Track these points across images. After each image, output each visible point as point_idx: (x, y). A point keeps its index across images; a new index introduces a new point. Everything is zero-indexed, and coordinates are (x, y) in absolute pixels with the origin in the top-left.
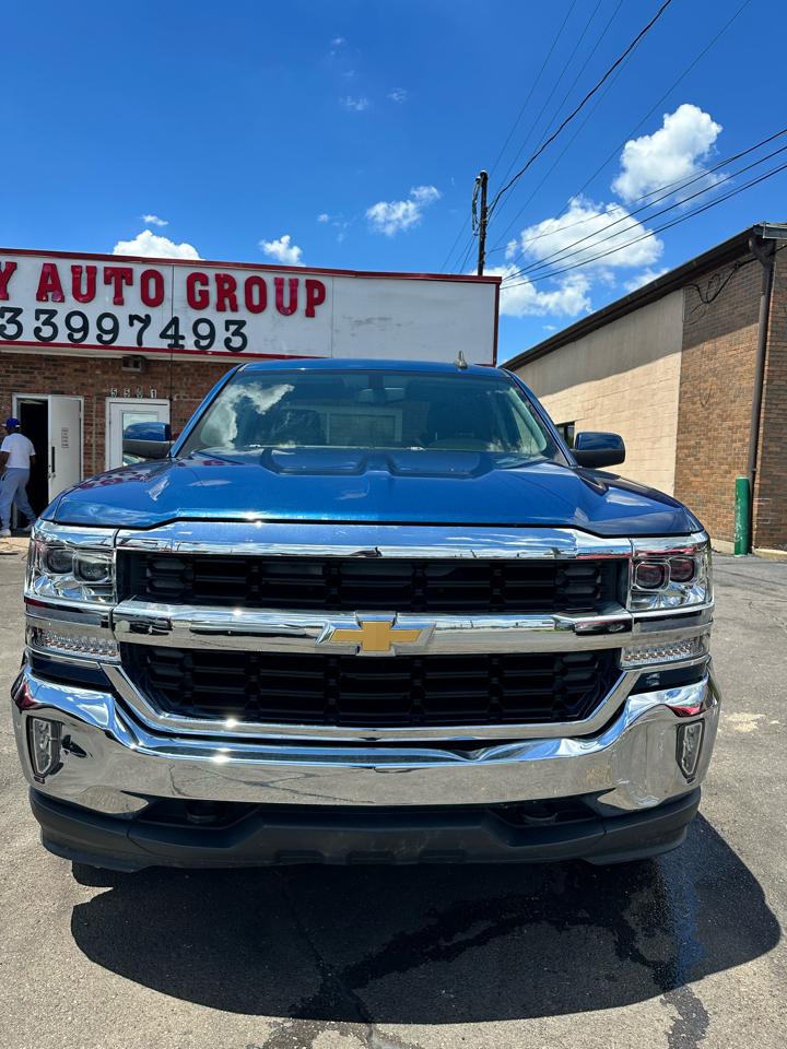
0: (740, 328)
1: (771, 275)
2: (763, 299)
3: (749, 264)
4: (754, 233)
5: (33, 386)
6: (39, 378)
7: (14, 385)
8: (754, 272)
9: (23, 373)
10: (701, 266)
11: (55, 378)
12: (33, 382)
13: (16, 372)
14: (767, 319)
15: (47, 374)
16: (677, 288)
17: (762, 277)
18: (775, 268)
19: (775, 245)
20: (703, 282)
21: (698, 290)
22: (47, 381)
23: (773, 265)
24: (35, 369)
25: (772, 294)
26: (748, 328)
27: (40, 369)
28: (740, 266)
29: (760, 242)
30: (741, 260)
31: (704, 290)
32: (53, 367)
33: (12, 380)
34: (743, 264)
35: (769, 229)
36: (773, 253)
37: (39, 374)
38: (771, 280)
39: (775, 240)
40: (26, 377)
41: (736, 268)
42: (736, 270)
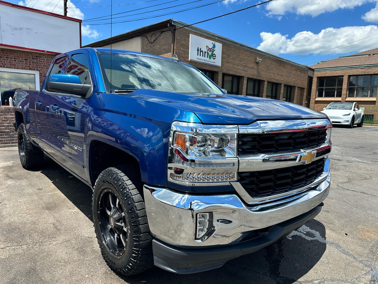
0: (164, 54)
1: (175, 37)
2: (172, 45)
3: (166, 32)
4: (169, 21)
8: (168, 35)
10: (149, 30)
14: (174, 52)
16: (138, 36)
17: (171, 37)
18: (176, 35)
19: (175, 27)
20: (149, 35)
21: (147, 38)
23: (175, 34)
25: (175, 43)
26: (167, 54)
28: (163, 32)
29: (171, 25)
30: (163, 30)
31: (149, 38)
34: (164, 32)
35: (174, 22)
36: (175, 30)
38: (175, 39)
39: (175, 25)
41: (162, 32)
42: (161, 33)
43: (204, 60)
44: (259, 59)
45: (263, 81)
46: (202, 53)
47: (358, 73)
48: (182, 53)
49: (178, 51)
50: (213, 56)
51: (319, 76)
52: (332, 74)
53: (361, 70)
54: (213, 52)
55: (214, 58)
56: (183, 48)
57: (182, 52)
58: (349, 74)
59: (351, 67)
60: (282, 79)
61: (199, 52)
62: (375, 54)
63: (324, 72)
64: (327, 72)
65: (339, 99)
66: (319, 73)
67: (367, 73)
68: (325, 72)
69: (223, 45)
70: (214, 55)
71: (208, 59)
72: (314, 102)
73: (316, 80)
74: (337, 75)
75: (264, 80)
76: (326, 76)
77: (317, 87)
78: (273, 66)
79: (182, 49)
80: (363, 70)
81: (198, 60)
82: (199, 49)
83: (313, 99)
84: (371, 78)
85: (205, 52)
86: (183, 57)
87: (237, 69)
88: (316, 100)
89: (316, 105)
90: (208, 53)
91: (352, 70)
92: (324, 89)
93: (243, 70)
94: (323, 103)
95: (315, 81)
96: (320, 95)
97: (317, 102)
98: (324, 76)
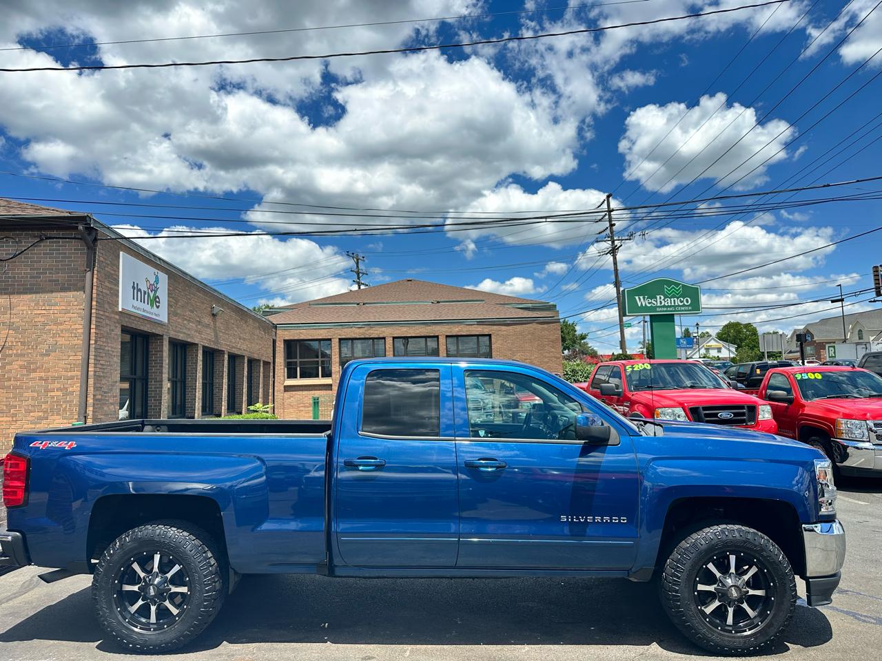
0: (51, 291)
1: (95, 258)
2: (89, 274)
3: (61, 241)
4: (83, 219)
8: (66, 248)
14: (92, 291)
18: (97, 252)
19: (97, 235)
23: (95, 249)
25: (95, 271)
26: (63, 294)
28: (47, 238)
29: (90, 230)
30: (49, 233)
35: (96, 222)
36: (95, 240)
38: (94, 261)
39: (98, 231)
41: (44, 238)
42: (42, 240)
43: (144, 311)
44: (217, 309)
45: (222, 352)
46: (139, 293)
47: (354, 336)
48: (107, 294)
49: (100, 289)
50: (155, 301)
51: (287, 338)
52: (311, 336)
53: (358, 331)
54: (156, 292)
55: (158, 304)
56: (109, 282)
57: (108, 292)
58: (340, 337)
59: (342, 325)
60: (245, 347)
61: (136, 291)
62: (367, 303)
63: (296, 331)
64: (301, 331)
65: (327, 381)
66: (286, 333)
67: (367, 336)
68: (298, 331)
69: (168, 277)
70: (157, 300)
71: (148, 307)
72: (282, 388)
73: (282, 346)
74: (320, 337)
75: (223, 349)
76: (301, 338)
77: (285, 360)
78: (232, 322)
79: (107, 284)
80: (362, 331)
81: (135, 311)
82: (136, 286)
83: (279, 383)
84: (373, 344)
85: (145, 293)
86: (108, 303)
87: (189, 329)
88: (285, 384)
89: (287, 394)
90: (149, 295)
91: (344, 330)
92: (298, 362)
93: (196, 331)
94: (300, 390)
95: (280, 347)
96: (292, 375)
97: (288, 389)
98: (296, 338)
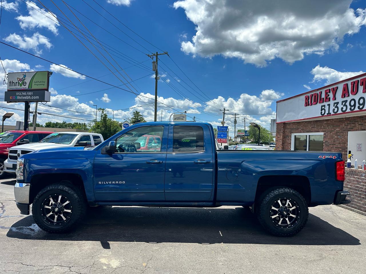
5: (355, 128)
6: (357, 125)
7: (350, 129)
9: (352, 124)
11: (363, 124)
12: (355, 127)
13: (350, 124)
15: (360, 123)
22: (360, 126)
24: (356, 122)
27: (357, 121)
32: (361, 120)
33: (349, 127)
37: (357, 123)
40: (353, 125)
